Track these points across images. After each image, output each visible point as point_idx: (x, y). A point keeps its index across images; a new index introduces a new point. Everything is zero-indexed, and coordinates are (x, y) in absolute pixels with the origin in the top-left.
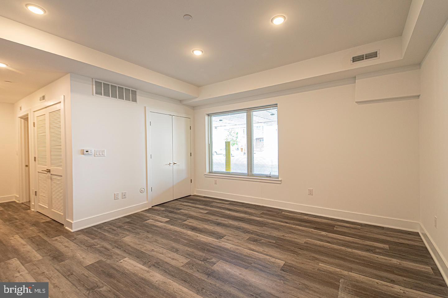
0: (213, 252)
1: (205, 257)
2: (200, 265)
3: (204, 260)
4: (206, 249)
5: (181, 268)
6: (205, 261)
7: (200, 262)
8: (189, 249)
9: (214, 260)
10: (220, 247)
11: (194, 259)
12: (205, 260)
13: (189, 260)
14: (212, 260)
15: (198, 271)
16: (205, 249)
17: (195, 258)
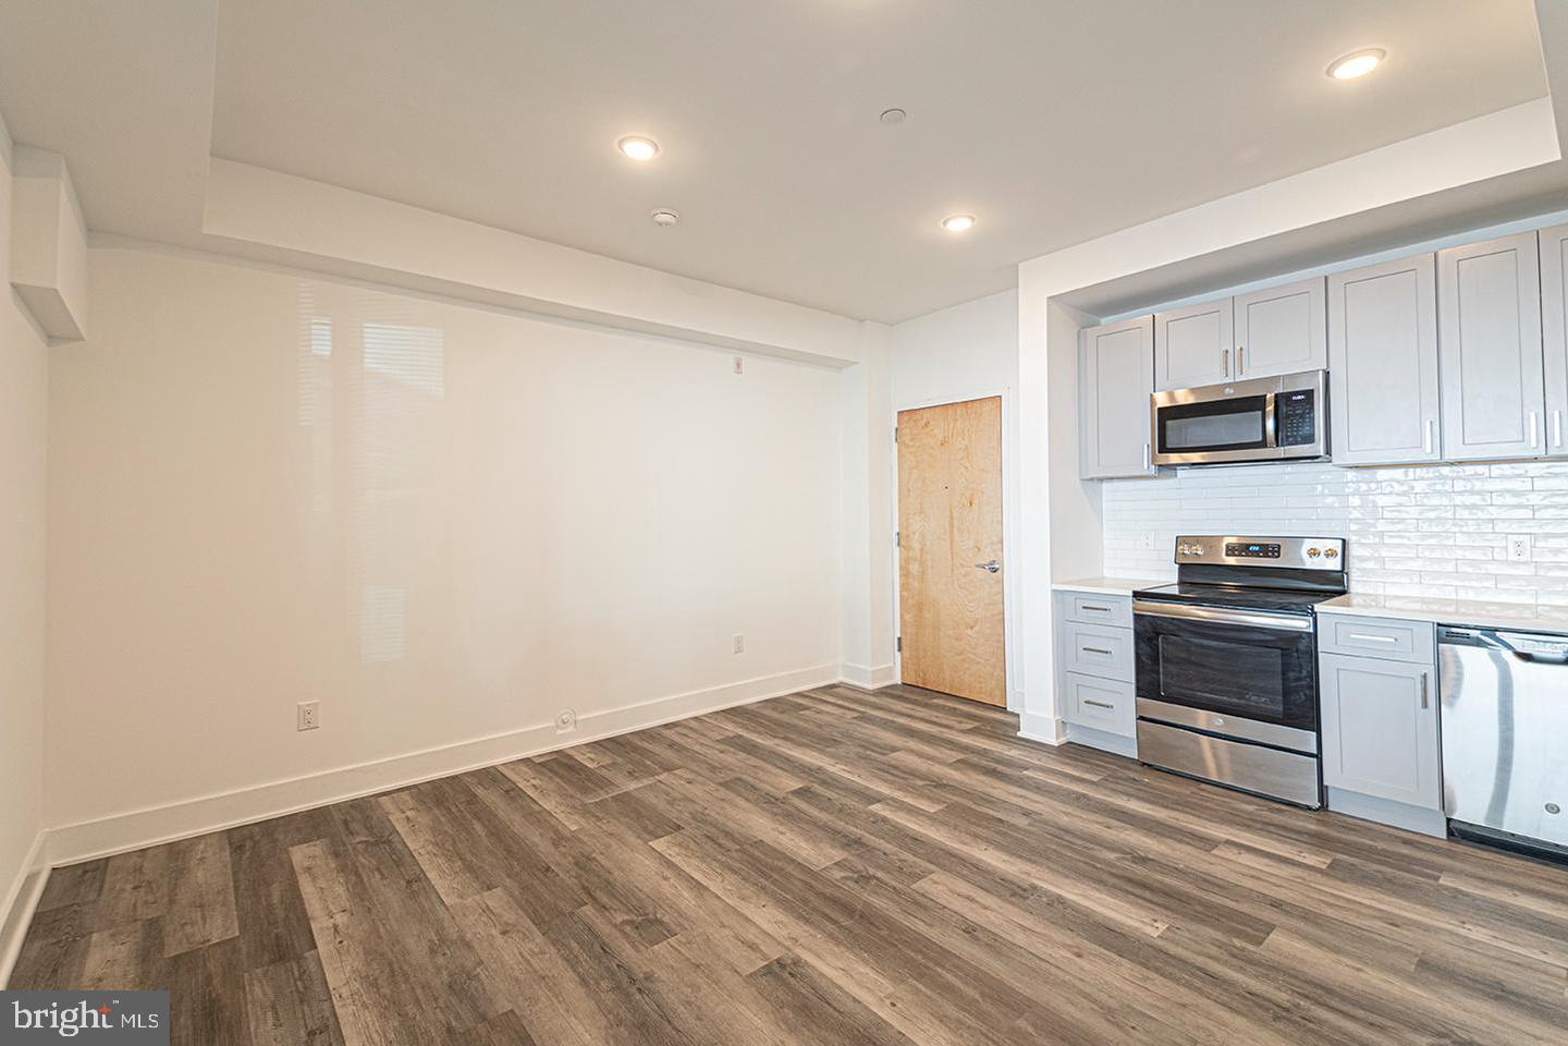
0: (834, 901)
1: (863, 887)
2: (879, 867)
3: (869, 878)
4: (857, 917)
5: (933, 867)
6: (864, 874)
7: (879, 874)
8: (921, 927)
9: (838, 874)
10: (800, 917)
11: (898, 886)
12: (864, 879)
13: (914, 886)
14: (843, 874)
15: (885, 854)
16: (861, 917)
17: (894, 888)
